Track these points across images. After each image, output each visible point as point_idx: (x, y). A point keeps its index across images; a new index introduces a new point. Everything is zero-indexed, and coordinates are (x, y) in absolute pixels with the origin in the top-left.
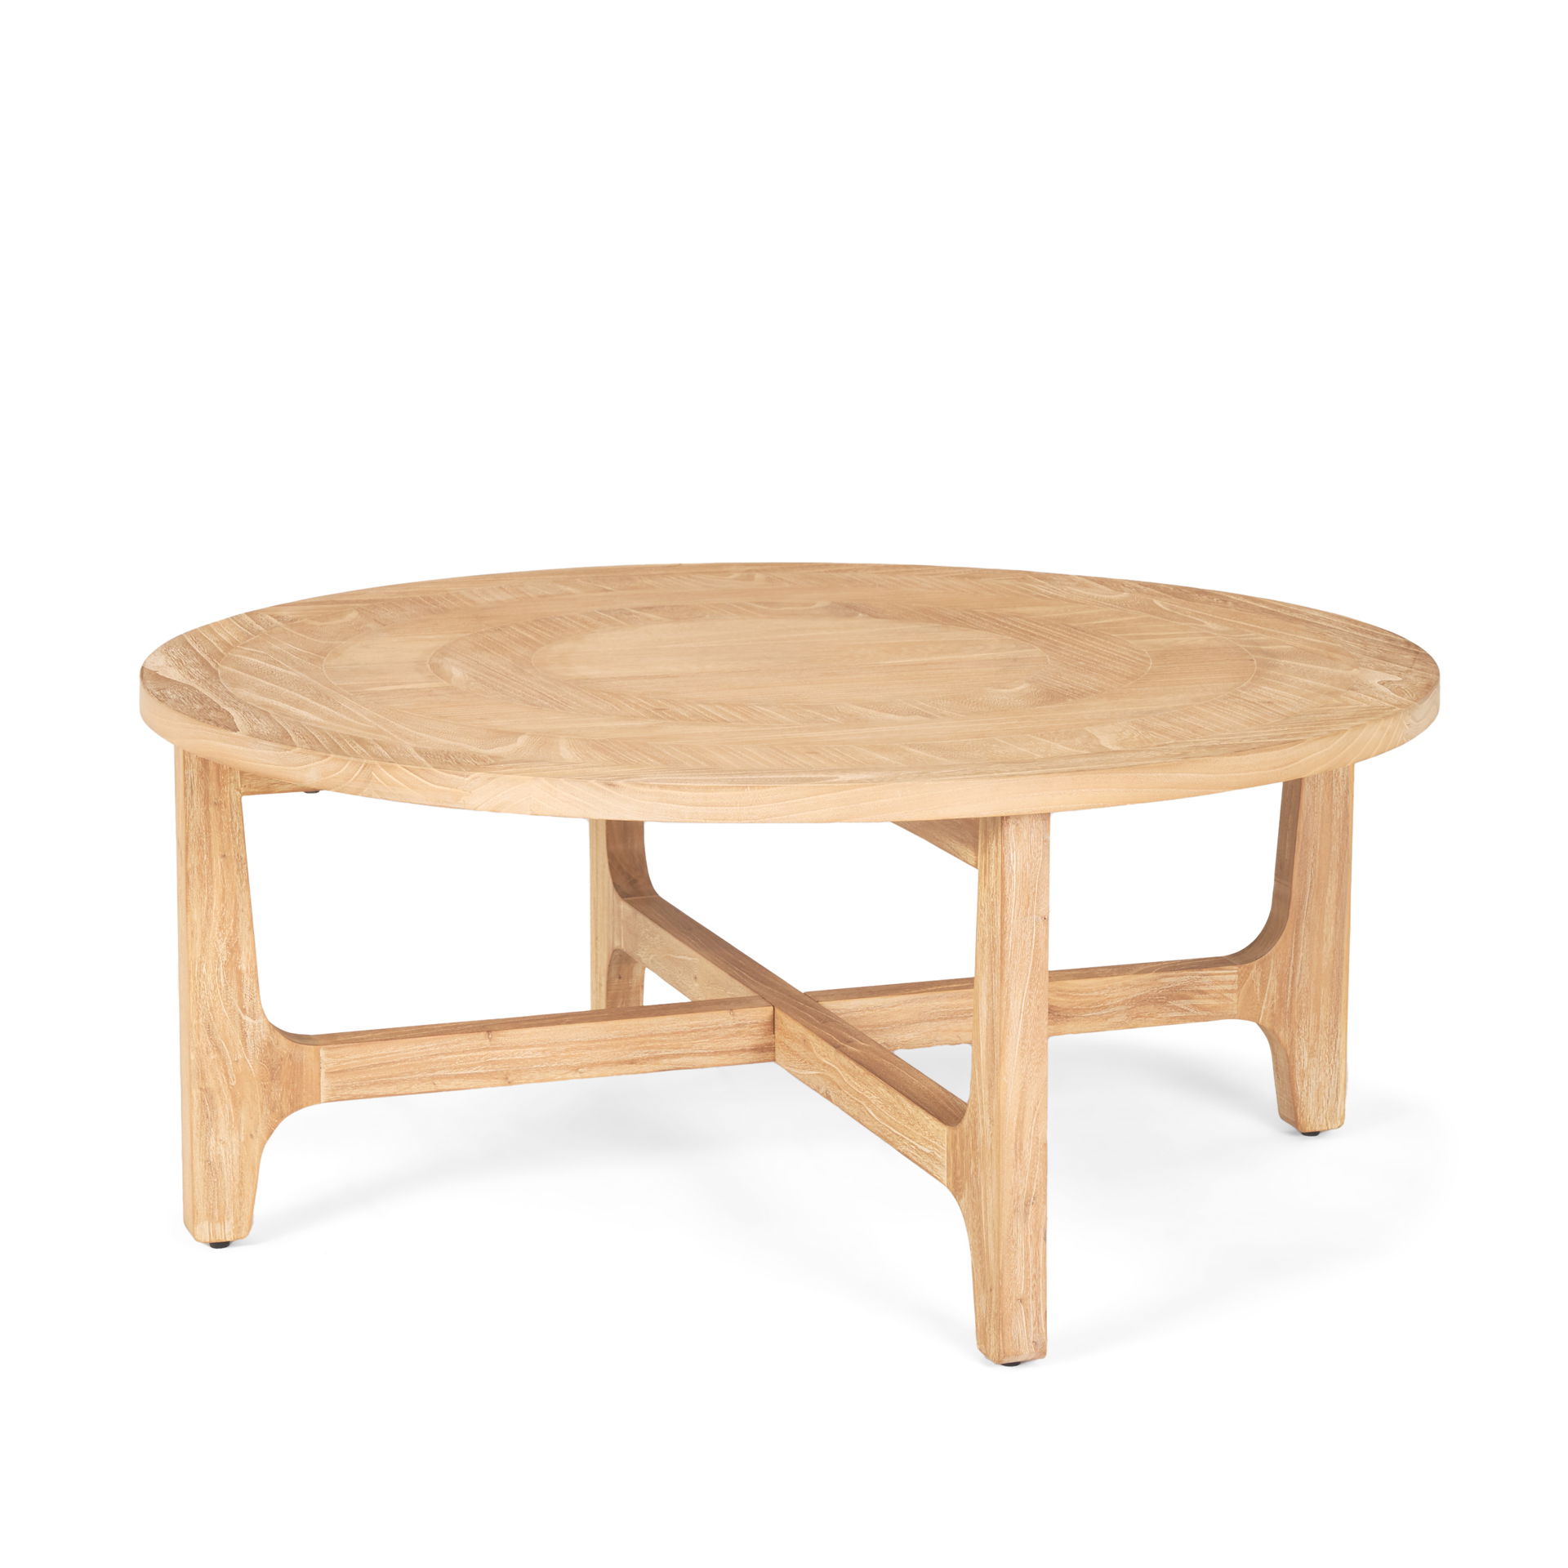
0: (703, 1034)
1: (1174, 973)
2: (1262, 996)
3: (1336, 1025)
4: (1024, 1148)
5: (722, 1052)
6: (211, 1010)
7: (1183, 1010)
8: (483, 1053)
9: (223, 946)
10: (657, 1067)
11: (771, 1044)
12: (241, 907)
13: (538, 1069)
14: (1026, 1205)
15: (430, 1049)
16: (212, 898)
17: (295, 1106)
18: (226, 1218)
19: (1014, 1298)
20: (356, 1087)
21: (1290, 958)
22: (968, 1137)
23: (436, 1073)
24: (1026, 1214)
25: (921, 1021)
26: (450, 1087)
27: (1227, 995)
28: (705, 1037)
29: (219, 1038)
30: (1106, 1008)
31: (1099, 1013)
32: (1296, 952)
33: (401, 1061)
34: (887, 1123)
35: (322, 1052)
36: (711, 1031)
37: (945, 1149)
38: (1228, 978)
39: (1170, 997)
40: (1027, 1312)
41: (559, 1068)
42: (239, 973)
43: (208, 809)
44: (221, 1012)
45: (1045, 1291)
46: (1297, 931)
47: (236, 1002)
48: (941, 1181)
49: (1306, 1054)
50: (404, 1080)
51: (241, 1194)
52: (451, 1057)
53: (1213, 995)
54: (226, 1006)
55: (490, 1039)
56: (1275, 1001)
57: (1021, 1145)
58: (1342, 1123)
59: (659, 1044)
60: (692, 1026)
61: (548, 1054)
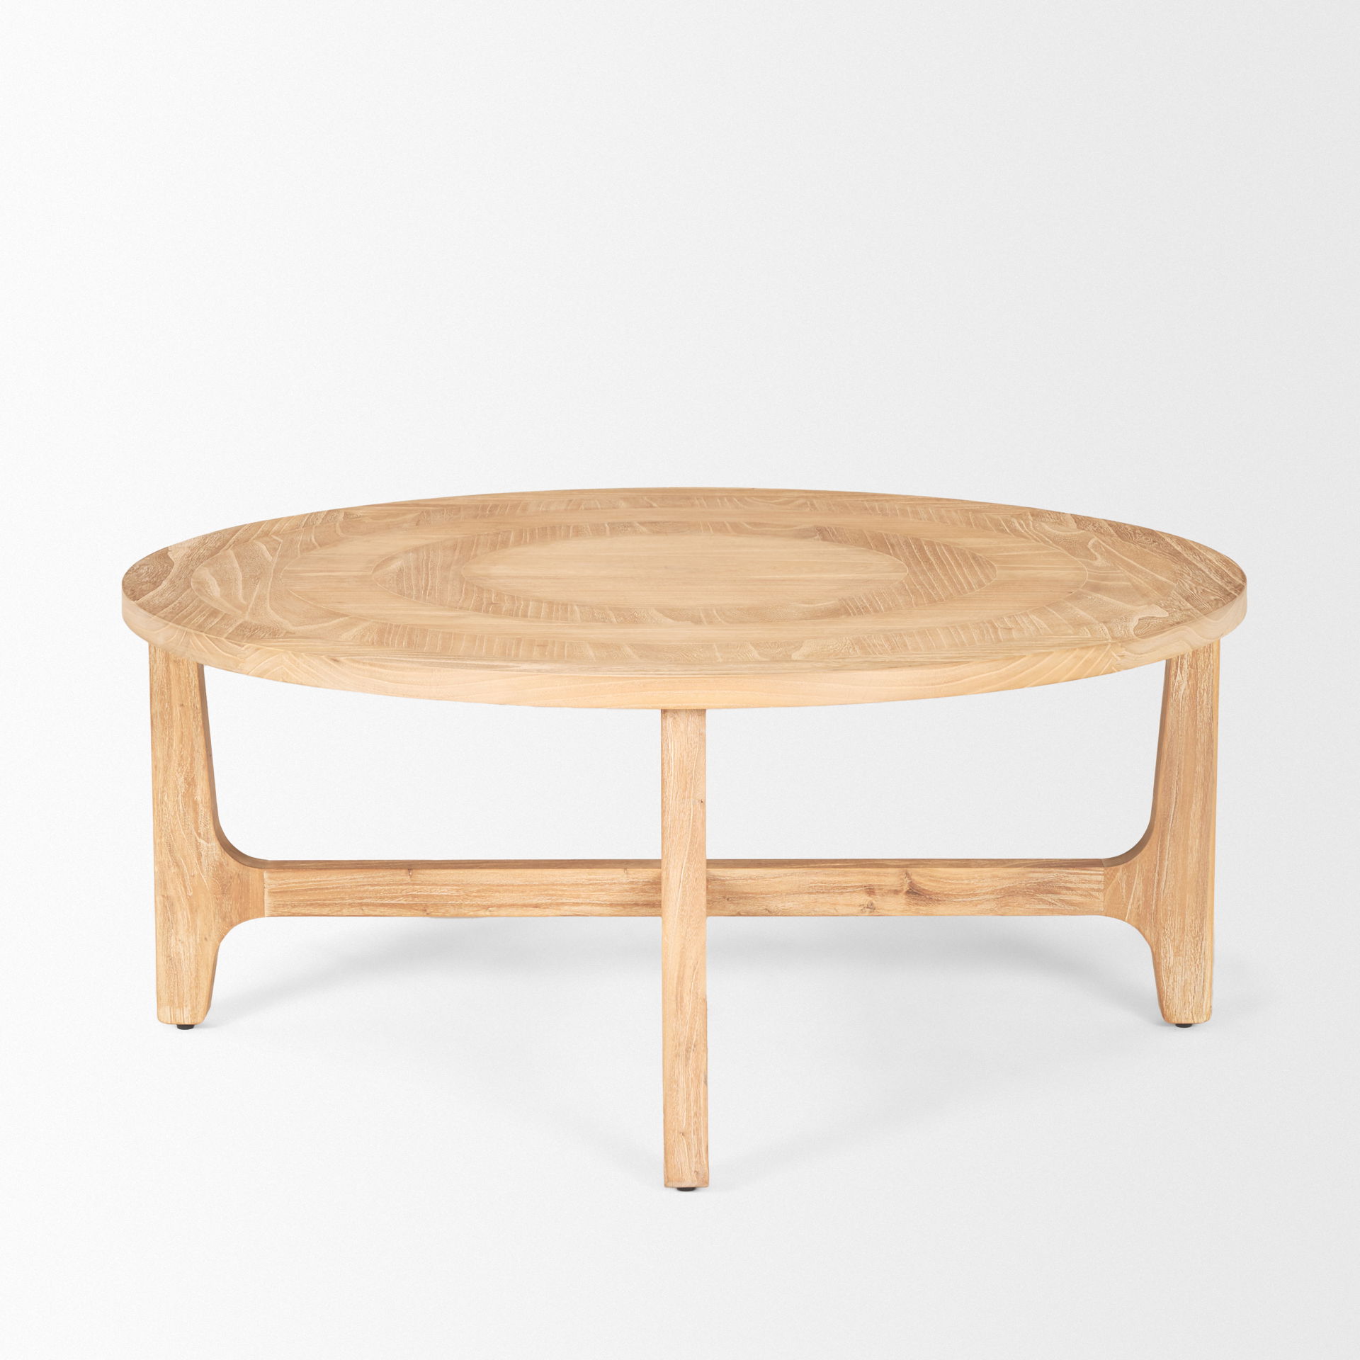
0: (600, 888)
1: (1041, 870)
2: (1128, 898)
3: (1201, 929)
4: (685, 1001)
5: (617, 905)
6: (172, 831)
7: (1050, 903)
8: (405, 887)
9: (182, 779)
10: (558, 912)
12: (196, 748)
13: (452, 905)
14: (687, 1051)
15: (359, 880)
16: (172, 739)
17: (243, 918)
18: (184, 1004)
19: (676, 1131)
20: (294, 906)
21: (1156, 865)
23: (364, 901)
24: (687, 1059)
25: (800, 893)
26: (376, 913)
27: (1093, 893)
28: (602, 890)
29: (178, 855)
30: (976, 895)
31: (969, 899)
32: (1161, 860)
33: (333, 888)
35: (266, 875)
36: (607, 885)
38: (1094, 878)
39: (1038, 891)
40: (688, 1144)
41: (472, 906)
42: (195, 803)
43: (168, 666)
44: (180, 834)
45: (707, 1128)
46: (1163, 841)
47: (192, 827)
49: (1172, 952)
50: (336, 904)
51: (196, 987)
52: (376, 888)
53: (1080, 892)
54: (183, 830)
55: (411, 876)
56: (1141, 902)
57: (682, 998)
58: (1208, 1019)
59: (560, 893)
60: (590, 880)
61: (462, 893)
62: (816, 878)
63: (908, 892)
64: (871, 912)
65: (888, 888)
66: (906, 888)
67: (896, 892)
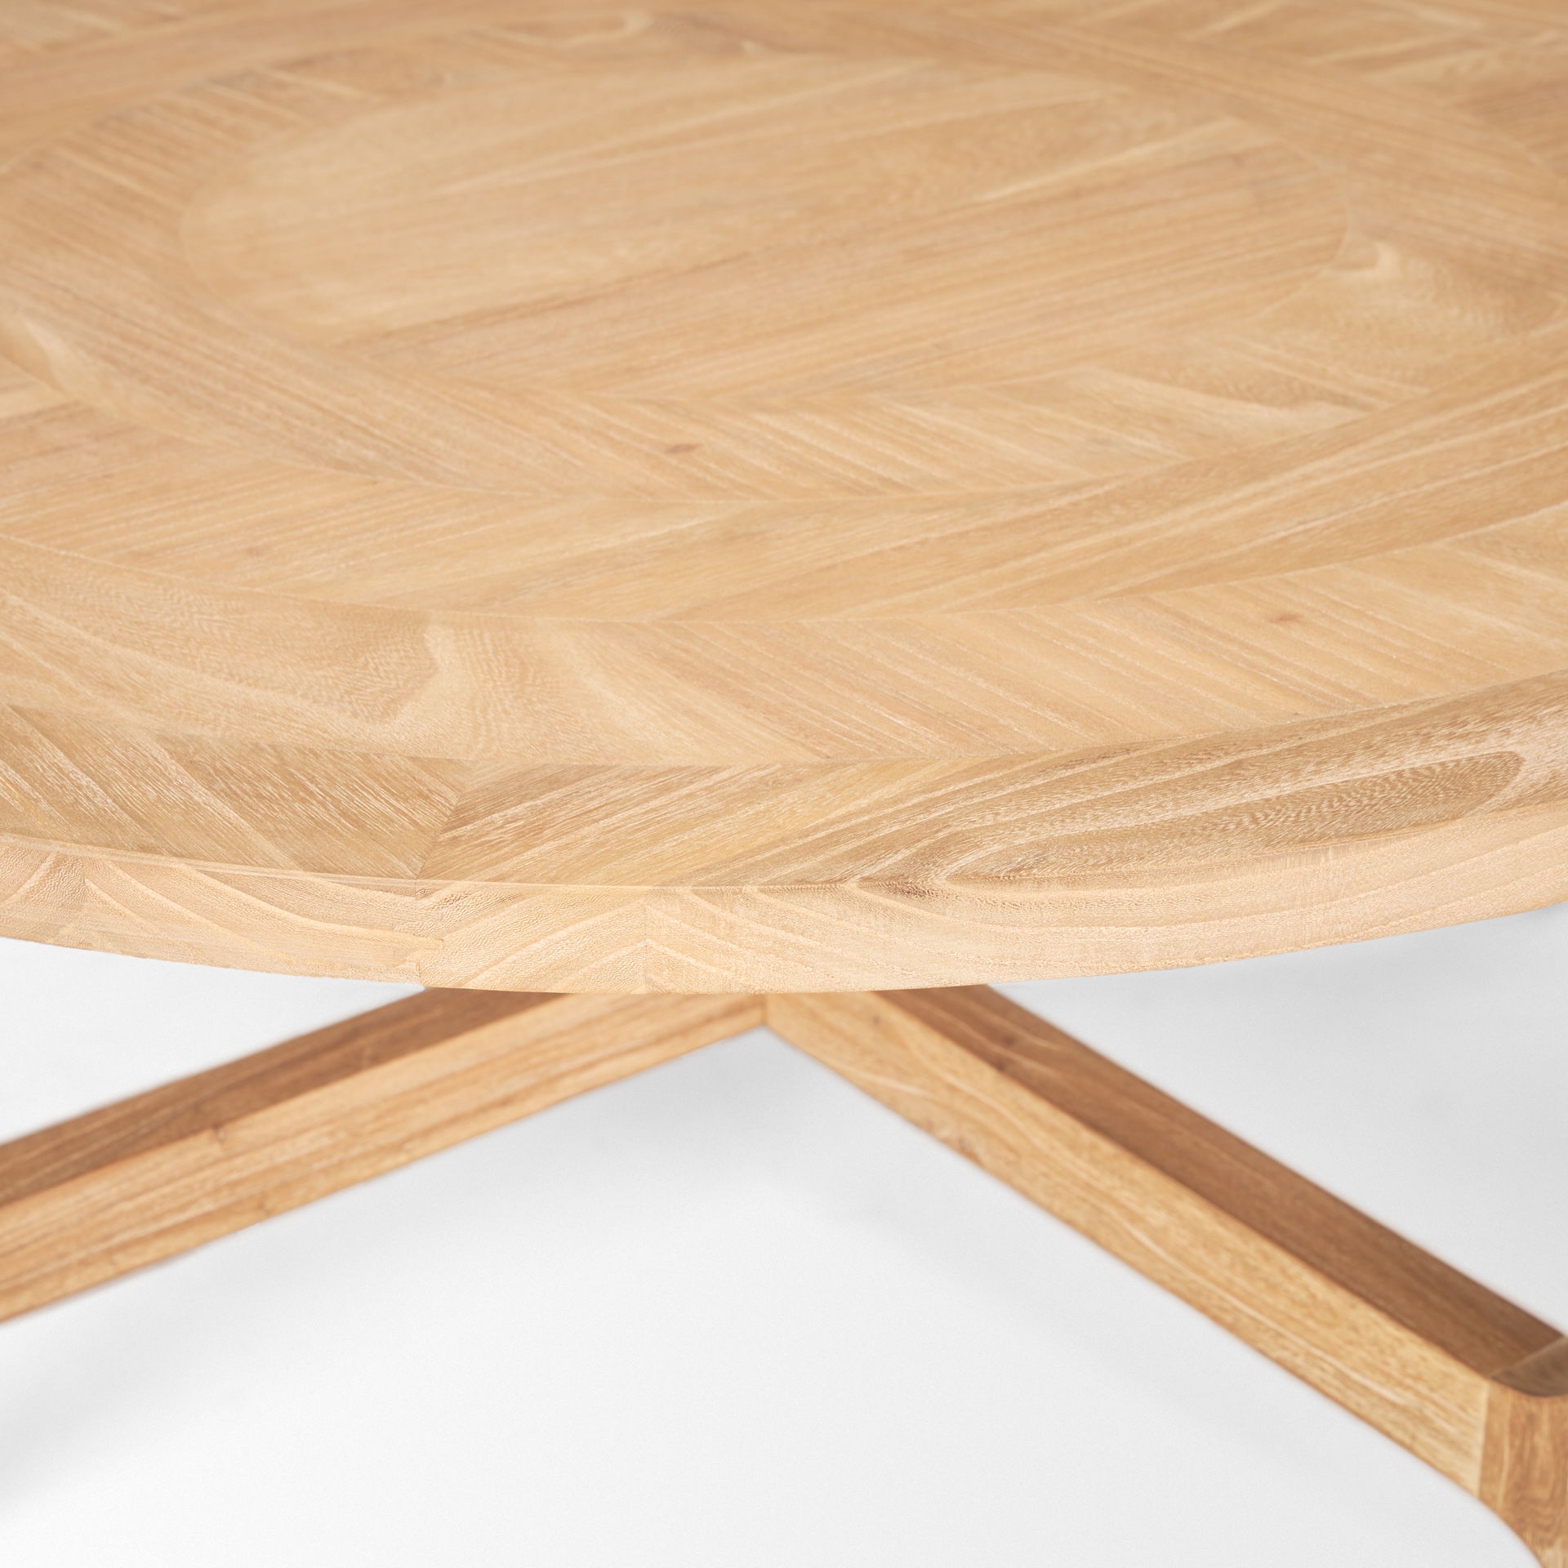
5: (673, 1036)
8: (208, 1173)
10: (552, 1099)
13: (325, 1171)
15: (97, 1198)
23: (116, 1240)
33: (36, 1240)
34: (1218, 1284)
37: (1478, 1424)
41: (365, 1156)
48: (1452, 1477)
52: (143, 1199)
55: (221, 1141)
59: (555, 1054)
61: (342, 1135)
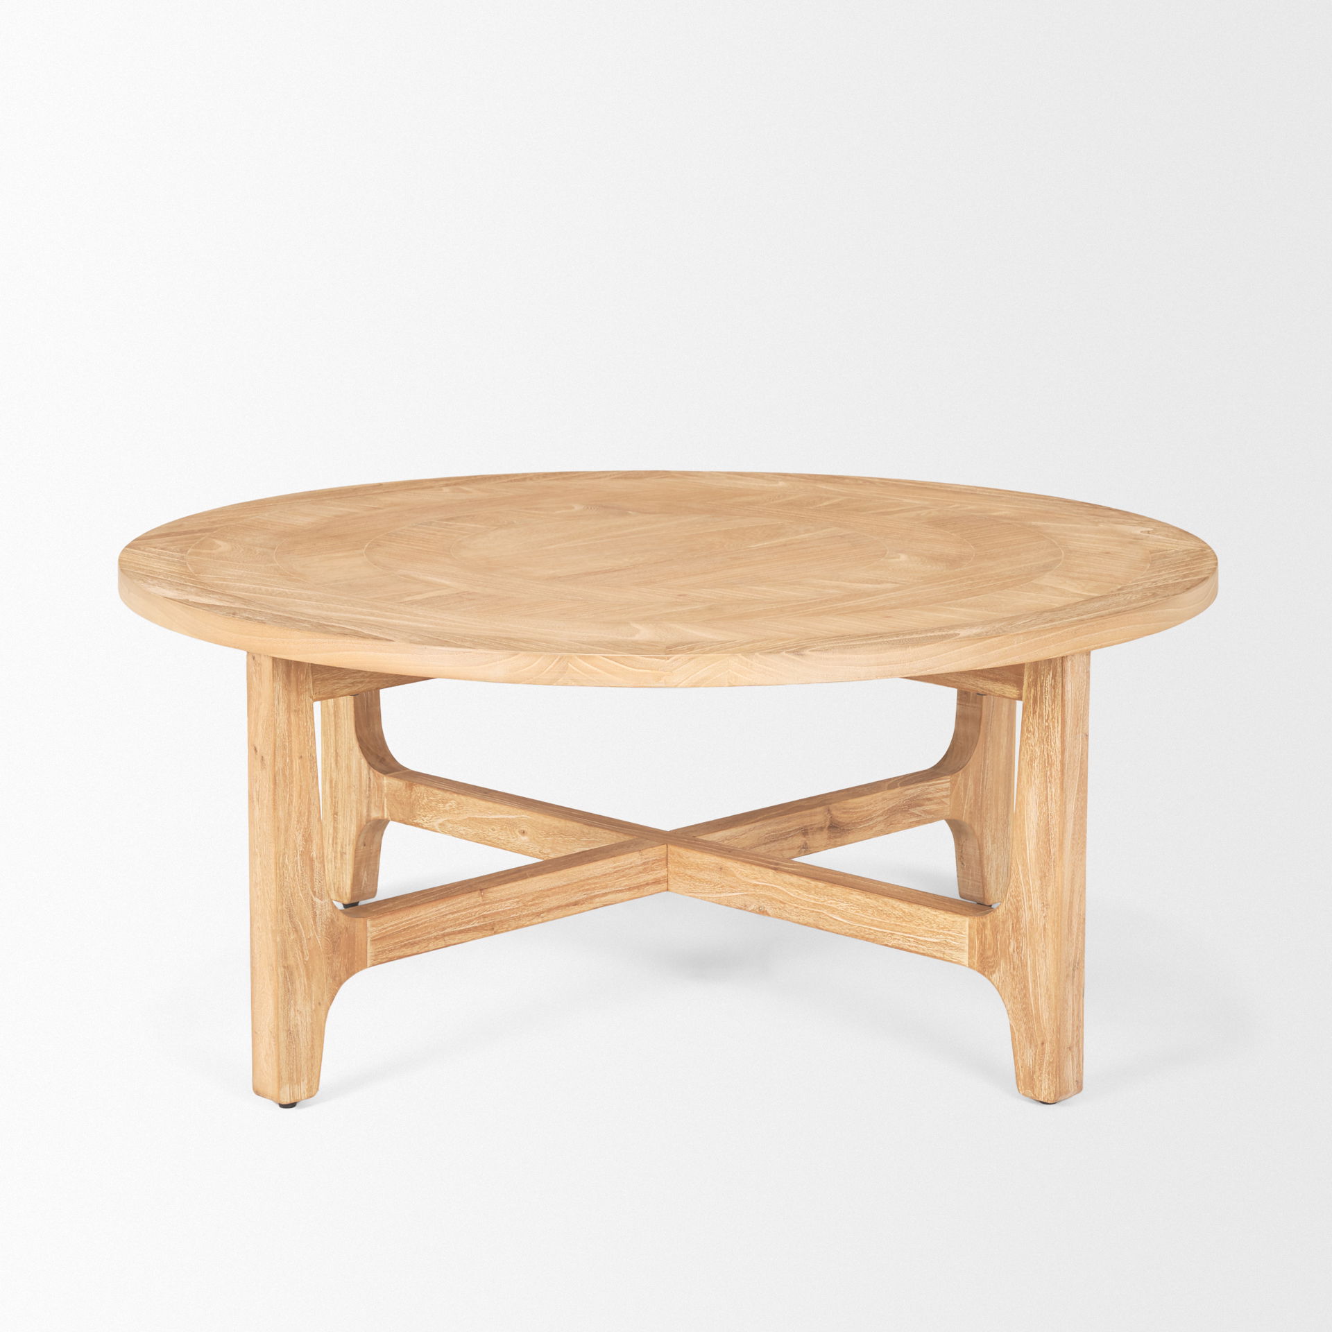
1: (912, 786)
2: (965, 798)
3: (1007, 817)
4: (1073, 923)
5: (634, 888)
6: (292, 896)
7: (918, 816)
8: (478, 909)
9: (300, 837)
10: (592, 906)
11: (664, 877)
12: (312, 801)
13: (514, 919)
14: (1074, 970)
15: (442, 910)
16: (292, 795)
17: (350, 973)
18: (302, 1079)
20: (391, 951)
21: (981, 766)
22: (1004, 922)
23: (446, 931)
24: (1073, 977)
26: (456, 942)
27: (944, 800)
28: (623, 876)
29: (297, 920)
30: (872, 819)
31: (868, 824)
32: (985, 760)
33: (422, 924)
34: (867, 924)
35: (369, 923)
36: (627, 871)
37: (967, 937)
38: (944, 786)
39: (911, 806)
40: (1073, 1058)
42: (311, 860)
43: (290, 716)
44: (298, 896)
46: (986, 743)
47: (309, 886)
48: (959, 963)
49: (990, 842)
50: (425, 940)
51: (312, 1057)
52: (456, 915)
53: (935, 801)
54: (302, 890)
55: (482, 896)
56: (972, 801)
59: (593, 886)
60: (615, 868)
61: (521, 904)
62: (769, 829)
63: (829, 827)
64: (805, 852)
65: (816, 826)
66: (828, 824)
67: (822, 829)
